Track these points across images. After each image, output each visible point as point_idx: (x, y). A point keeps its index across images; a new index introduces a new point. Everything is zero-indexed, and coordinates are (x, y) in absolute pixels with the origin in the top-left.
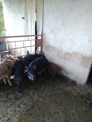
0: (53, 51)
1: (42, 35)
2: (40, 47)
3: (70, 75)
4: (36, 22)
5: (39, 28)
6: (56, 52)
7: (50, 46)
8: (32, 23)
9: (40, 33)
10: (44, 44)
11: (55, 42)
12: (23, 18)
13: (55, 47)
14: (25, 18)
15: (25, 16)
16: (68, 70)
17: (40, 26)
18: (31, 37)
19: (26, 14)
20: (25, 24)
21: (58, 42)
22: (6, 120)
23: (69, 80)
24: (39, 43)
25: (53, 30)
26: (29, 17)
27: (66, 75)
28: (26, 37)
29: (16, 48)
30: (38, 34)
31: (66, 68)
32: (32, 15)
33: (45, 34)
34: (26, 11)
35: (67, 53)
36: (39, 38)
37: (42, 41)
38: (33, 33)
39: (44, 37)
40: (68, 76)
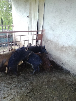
0: (51, 44)
1: (42, 31)
2: (40, 41)
3: (65, 65)
4: (38, 20)
5: (40, 25)
6: (53, 45)
7: (48, 40)
8: (35, 21)
9: (40, 29)
10: (44, 39)
11: (53, 36)
12: (28, 17)
13: (53, 41)
14: (29, 17)
15: (30, 15)
16: (63, 61)
17: (41, 23)
18: (33, 32)
19: (30, 14)
20: (29, 22)
21: (55, 37)
22: (10, 99)
23: (64, 69)
24: (39, 37)
25: (51, 27)
26: (33, 16)
27: (61, 65)
28: (29, 32)
29: (21, 41)
30: (39, 30)
31: (62, 59)
32: (35, 14)
33: (45, 30)
34: (30, 11)
35: (63, 47)
36: (40, 33)
37: (42, 35)
38: (36, 29)
39: (44, 33)
40: (63, 66)
